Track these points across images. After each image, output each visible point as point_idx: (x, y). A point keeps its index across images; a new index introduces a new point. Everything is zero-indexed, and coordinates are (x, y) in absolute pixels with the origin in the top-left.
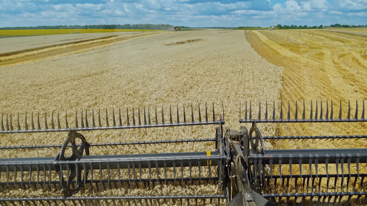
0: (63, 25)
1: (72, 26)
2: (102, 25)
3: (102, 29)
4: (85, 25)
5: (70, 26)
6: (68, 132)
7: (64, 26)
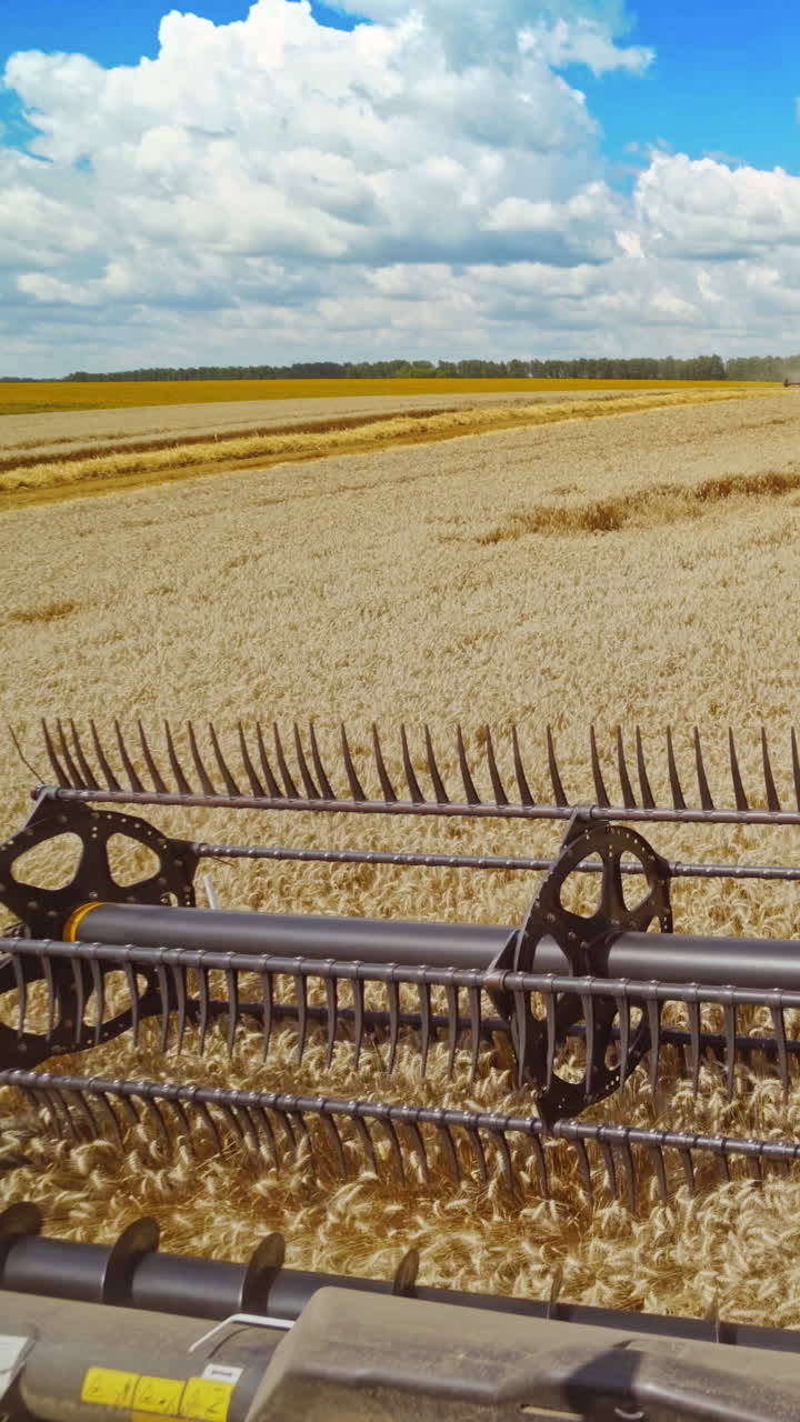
0: (411, 360)
1: (452, 366)
2: (593, 363)
3: (591, 378)
4: (511, 360)
5: (441, 362)
6: (569, 823)
7: (416, 364)
